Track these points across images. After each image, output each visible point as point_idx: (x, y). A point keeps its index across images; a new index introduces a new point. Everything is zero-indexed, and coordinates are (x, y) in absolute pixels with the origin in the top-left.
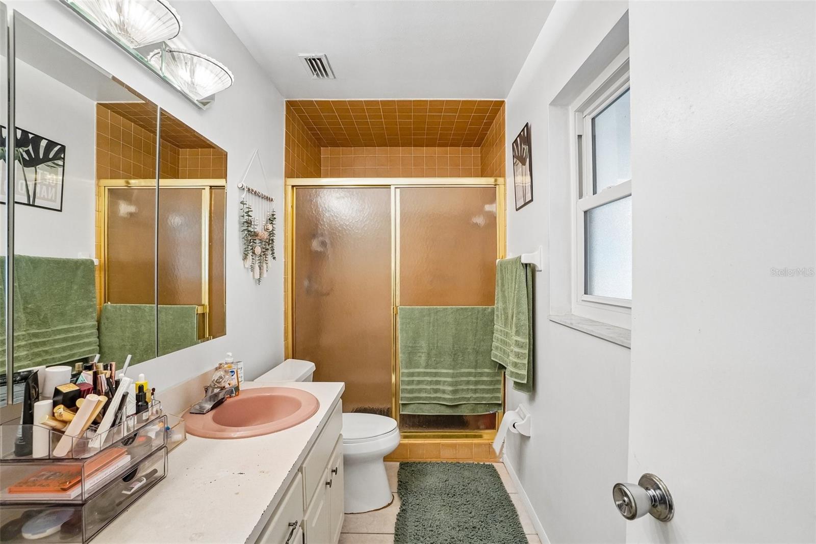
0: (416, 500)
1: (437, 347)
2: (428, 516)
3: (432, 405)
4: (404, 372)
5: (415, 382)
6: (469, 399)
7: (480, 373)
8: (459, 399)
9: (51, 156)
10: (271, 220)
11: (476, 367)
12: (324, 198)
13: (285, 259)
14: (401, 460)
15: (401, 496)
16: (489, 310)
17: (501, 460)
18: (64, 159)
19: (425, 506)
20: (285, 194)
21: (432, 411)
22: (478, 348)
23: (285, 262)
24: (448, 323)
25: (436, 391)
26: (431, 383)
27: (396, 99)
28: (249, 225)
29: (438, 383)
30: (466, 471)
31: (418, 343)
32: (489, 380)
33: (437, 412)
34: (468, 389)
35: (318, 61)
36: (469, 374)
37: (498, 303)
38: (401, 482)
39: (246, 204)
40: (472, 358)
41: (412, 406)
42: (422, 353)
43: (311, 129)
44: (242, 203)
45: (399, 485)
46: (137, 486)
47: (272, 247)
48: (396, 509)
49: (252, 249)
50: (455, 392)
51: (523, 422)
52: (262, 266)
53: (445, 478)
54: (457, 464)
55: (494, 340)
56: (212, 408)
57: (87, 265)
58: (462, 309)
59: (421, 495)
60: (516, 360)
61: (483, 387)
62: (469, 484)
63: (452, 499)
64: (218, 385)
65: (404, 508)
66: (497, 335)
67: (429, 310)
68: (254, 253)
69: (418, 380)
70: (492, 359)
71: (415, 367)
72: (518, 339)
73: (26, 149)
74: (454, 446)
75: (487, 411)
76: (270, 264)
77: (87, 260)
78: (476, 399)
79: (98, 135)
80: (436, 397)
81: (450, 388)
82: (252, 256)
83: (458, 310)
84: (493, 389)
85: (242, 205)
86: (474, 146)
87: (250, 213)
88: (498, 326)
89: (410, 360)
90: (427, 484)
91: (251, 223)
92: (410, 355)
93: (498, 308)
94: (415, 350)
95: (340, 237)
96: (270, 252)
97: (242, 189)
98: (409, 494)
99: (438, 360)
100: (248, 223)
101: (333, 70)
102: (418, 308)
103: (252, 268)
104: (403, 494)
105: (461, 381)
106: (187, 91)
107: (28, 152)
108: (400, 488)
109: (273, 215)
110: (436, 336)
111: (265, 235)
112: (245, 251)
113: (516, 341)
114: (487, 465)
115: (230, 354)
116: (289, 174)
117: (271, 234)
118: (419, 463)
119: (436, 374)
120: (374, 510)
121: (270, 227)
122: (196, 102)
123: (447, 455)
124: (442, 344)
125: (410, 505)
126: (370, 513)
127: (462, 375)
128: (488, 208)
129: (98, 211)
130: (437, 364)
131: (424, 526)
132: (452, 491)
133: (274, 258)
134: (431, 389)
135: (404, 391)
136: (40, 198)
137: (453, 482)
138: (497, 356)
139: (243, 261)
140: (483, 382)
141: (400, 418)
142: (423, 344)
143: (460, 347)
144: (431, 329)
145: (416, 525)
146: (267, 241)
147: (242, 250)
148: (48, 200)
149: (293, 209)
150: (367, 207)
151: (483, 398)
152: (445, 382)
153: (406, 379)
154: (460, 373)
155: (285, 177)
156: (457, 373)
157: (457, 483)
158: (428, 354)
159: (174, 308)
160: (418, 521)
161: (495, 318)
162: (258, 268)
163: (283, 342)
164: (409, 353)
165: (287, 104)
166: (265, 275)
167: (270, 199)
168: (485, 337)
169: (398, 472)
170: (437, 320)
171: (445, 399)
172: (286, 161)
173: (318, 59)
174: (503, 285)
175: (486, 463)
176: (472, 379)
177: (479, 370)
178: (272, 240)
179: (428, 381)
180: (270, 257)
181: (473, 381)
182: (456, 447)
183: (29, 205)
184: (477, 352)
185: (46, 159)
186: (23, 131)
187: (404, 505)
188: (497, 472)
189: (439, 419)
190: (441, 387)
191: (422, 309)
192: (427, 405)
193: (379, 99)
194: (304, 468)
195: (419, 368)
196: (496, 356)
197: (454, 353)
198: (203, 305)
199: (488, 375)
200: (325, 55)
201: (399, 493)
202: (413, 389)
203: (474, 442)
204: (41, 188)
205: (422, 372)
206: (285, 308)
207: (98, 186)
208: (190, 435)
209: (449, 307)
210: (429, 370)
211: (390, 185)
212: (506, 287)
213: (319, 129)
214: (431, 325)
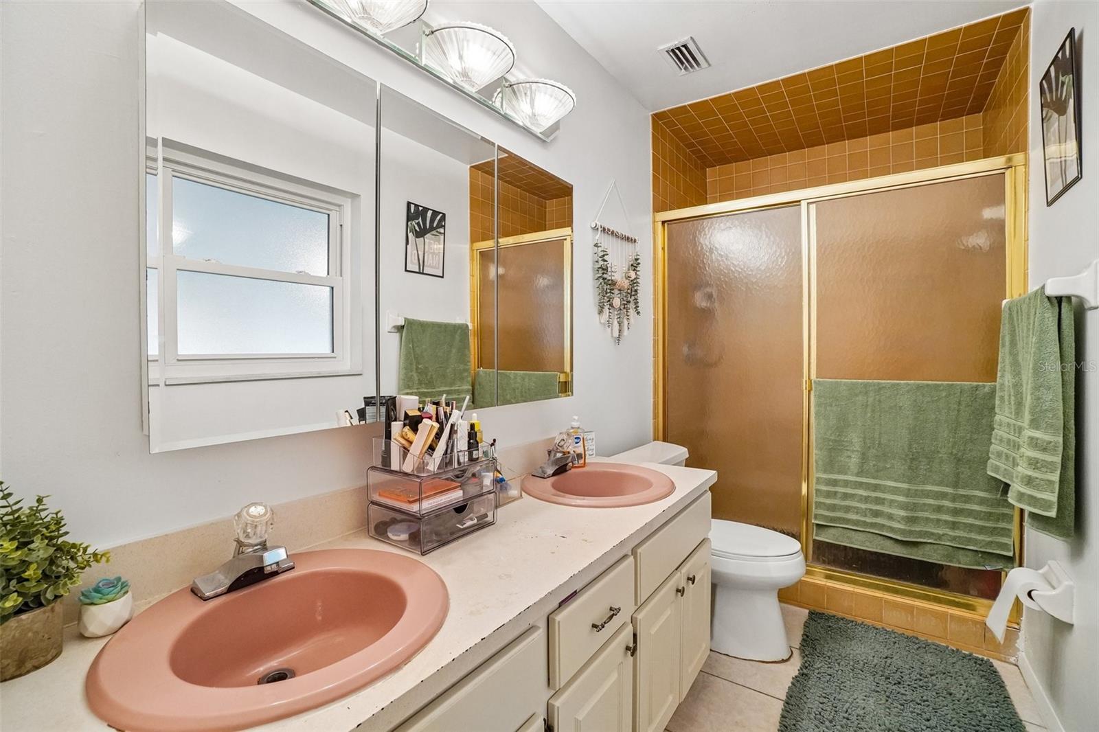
0: (828, 668)
1: (879, 444)
2: (845, 696)
3: (869, 535)
4: (821, 478)
5: (839, 496)
6: (940, 537)
7: (964, 496)
8: (921, 534)
9: (435, 225)
10: (635, 266)
11: (956, 485)
12: (703, 233)
13: (654, 315)
14: (812, 608)
15: (803, 654)
16: (987, 389)
17: (1012, 660)
18: (444, 226)
19: (841, 680)
20: (654, 233)
21: (868, 544)
22: (960, 454)
23: (654, 319)
24: (900, 407)
25: (877, 514)
26: (866, 499)
27: (806, 71)
28: (605, 272)
29: (879, 501)
30: (930, 655)
31: (846, 436)
32: (984, 510)
33: (877, 548)
34: (938, 520)
35: (683, 49)
36: (943, 496)
37: (1002, 376)
38: (808, 637)
39: (600, 246)
40: (947, 468)
41: (832, 531)
42: (853, 451)
43: (690, 145)
44: (596, 245)
45: (803, 639)
46: (469, 523)
47: (636, 299)
48: (793, 668)
49: (609, 301)
50: (911, 520)
51: (1054, 592)
52: (622, 322)
53: (886, 653)
54: (912, 640)
55: (993, 441)
56: (554, 475)
57: (463, 329)
58: (928, 385)
59: (839, 664)
60: (1030, 473)
61: (970, 521)
62: (932, 675)
63: (894, 687)
64: (560, 449)
65: (805, 671)
66: (1001, 433)
67: (866, 385)
68: (611, 305)
69: (844, 493)
70: (989, 473)
71: (839, 473)
72: (1037, 434)
73: (417, 221)
74: (910, 609)
75: (979, 564)
76: (632, 321)
77: (463, 325)
78: (954, 539)
79: (471, 198)
80: (876, 523)
81: (903, 513)
82: (609, 309)
83: (919, 387)
84: (995, 528)
85: (596, 248)
86: (967, 115)
87: (606, 258)
88: (1003, 416)
89: (831, 461)
90: (852, 652)
91: (607, 270)
92: (830, 453)
93: (1002, 385)
94: (839, 446)
95: (726, 282)
96: (632, 305)
97: (595, 229)
98: (818, 656)
99: (881, 464)
100: (603, 269)
101: (705, 54)
102: (845, 383)
103: (609, 324)
104: (807, 653)
105: (924, 504)
106: (529, 125)
107: (418, 224)
108: (805, 644)
109: (637, 260)
110: (877, 427)
111: (626, 284)
112: (600, 303)
113: (1031, 438)
114: (977, 659)
115: (576, 417)
116: (659, 207)
117: (634, 282)
118: (842, 619)
119: (876, 488)
120: (758, 661)
121: (633, 275)
122: (540, 135)
123: (894, 620)
124: (889, 440)
125: (817, 671)
126: (751, 662)
127: (927, 494)
128: (988, 213)
129: (472, 276)
130: (877, 471)
131: (836, 707)
132: (897, 675)
133: (638, 313)
134: (866, 509)
135: (819, 505)
136: (427, 266)
137: (900, 663)
138: (996, 467)
139: (597, 316)
140: (970, 513)
141: (814, 544)
142: (854, 438)
143: (922, 448)
144: (869, 415)
145: (821, 701)
146: (629, 291)
147: (597, 302)
148: (432, 267)
149: (664, 252)
150: (764, 236)
151: (969, 540)
152: (892, 501)
153: (824, 488)
154: (922, 491)
155: (654, 212)
156: (916, 490)
157: (907, 667)
158: (863, 454)
159: (536, 374)
160: (825, 698)
161: (997, 402)
162: (617, 325)
163: (652, 421)
164: (830, 450)
165: (653, 119)
166: (626, 332)
167: (632, 240)
168: (975, 436)
169: (806, 622)
170: (880, 401)
171: (892, 529)
172: (654, 191)
173: (683, 46)
174: (1013, 343)
175: (974, 654)
176: (947, 503)
177: (962, 492)
178: (636, 291)
179: (861, 496)
180: (632, 312)
181: (948, 508)
182: (913, 612)
183: (419, 273)
184: (959, 460)
185: (432, 229)
186: (416, 205)
187: (806, 668)
188: (999, 677)
189: (882, 559)
190: (885, 509)
191: (853, 384)
192: (860, 534)
193: (780, 78)
194: (639, 554)
195: (846, 474)
196: (996, 469)
197: (911, 457)
198: (565, 373)
199: (982, 501)
200: (691, 38)
201: (802, 649)
202: (835, 505)
203: (950, 611)
204: (428, 255)
205: (851, 481)
206: (655, 377)
207: (472, 250)
208: (526, 495)
209: (902, 382)
210: (864, 480)
211: (800, 201)
212: (1020, 345)
213: (701, 143)
214: (869, 409)
